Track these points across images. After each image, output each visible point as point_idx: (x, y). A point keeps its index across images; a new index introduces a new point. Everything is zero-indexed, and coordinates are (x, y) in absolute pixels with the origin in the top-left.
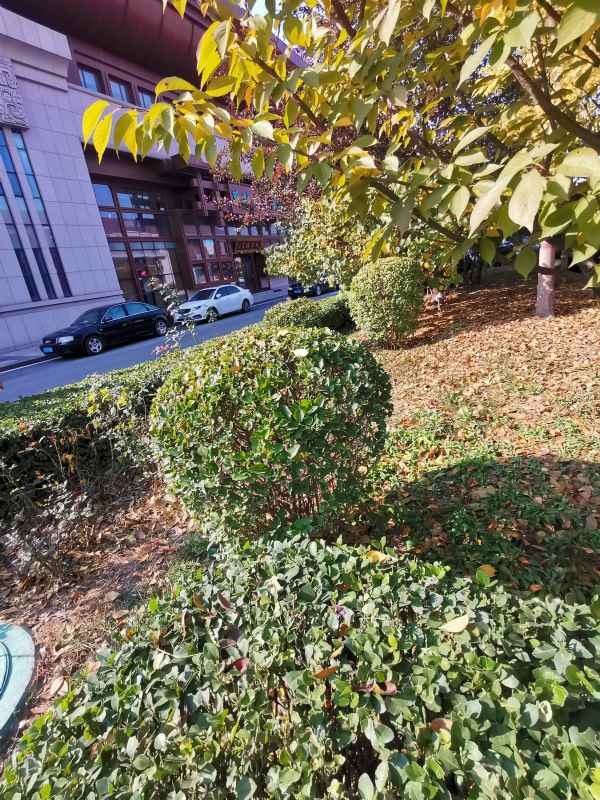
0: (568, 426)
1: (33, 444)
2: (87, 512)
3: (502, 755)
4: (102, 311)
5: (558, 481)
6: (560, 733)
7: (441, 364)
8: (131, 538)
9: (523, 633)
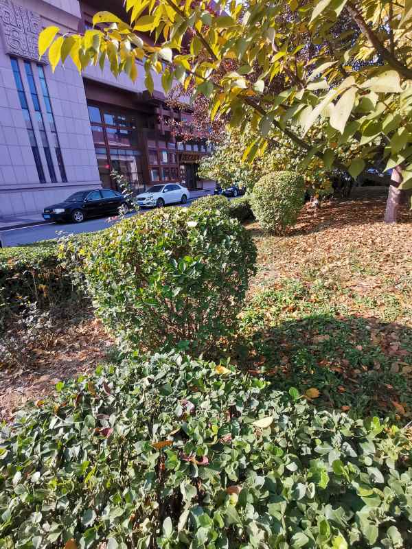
0: (391, 298)
1: (18, 274)
2: (49, 324)
3: (273, 517)
4: (85, 193)
5: (376, 336)
6: (320, 508)
7: (309, 249)
8: (77, 345)
9: (311, 433)
